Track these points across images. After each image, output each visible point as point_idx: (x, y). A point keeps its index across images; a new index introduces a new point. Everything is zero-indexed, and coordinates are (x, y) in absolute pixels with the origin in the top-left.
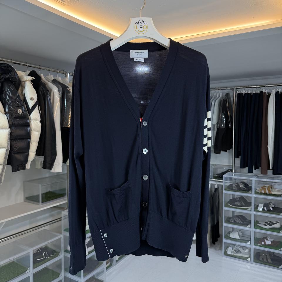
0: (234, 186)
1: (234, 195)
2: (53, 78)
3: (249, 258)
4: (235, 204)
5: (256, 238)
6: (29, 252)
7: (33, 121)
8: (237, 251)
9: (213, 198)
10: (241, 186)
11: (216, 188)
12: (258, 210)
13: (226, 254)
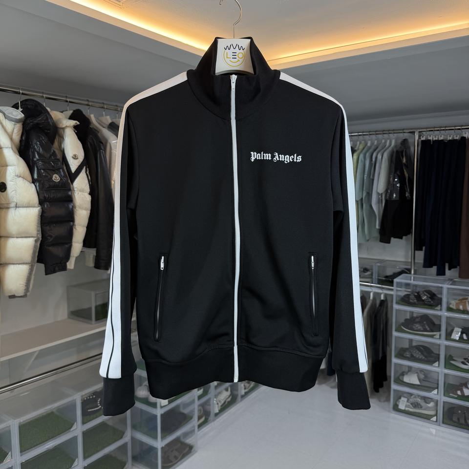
0: (412, 297)
1: (412, 313)
2: (110, 121)
3: (435, 417)
4: (414, 327)
5: (449, 384)
6: (75, 398)
7: (78, 193)
8: (416, 405)
9: (376, 317)
10: (424, 298)
11: (383, 300)
12: (452, 337)
13: (396, 408)
